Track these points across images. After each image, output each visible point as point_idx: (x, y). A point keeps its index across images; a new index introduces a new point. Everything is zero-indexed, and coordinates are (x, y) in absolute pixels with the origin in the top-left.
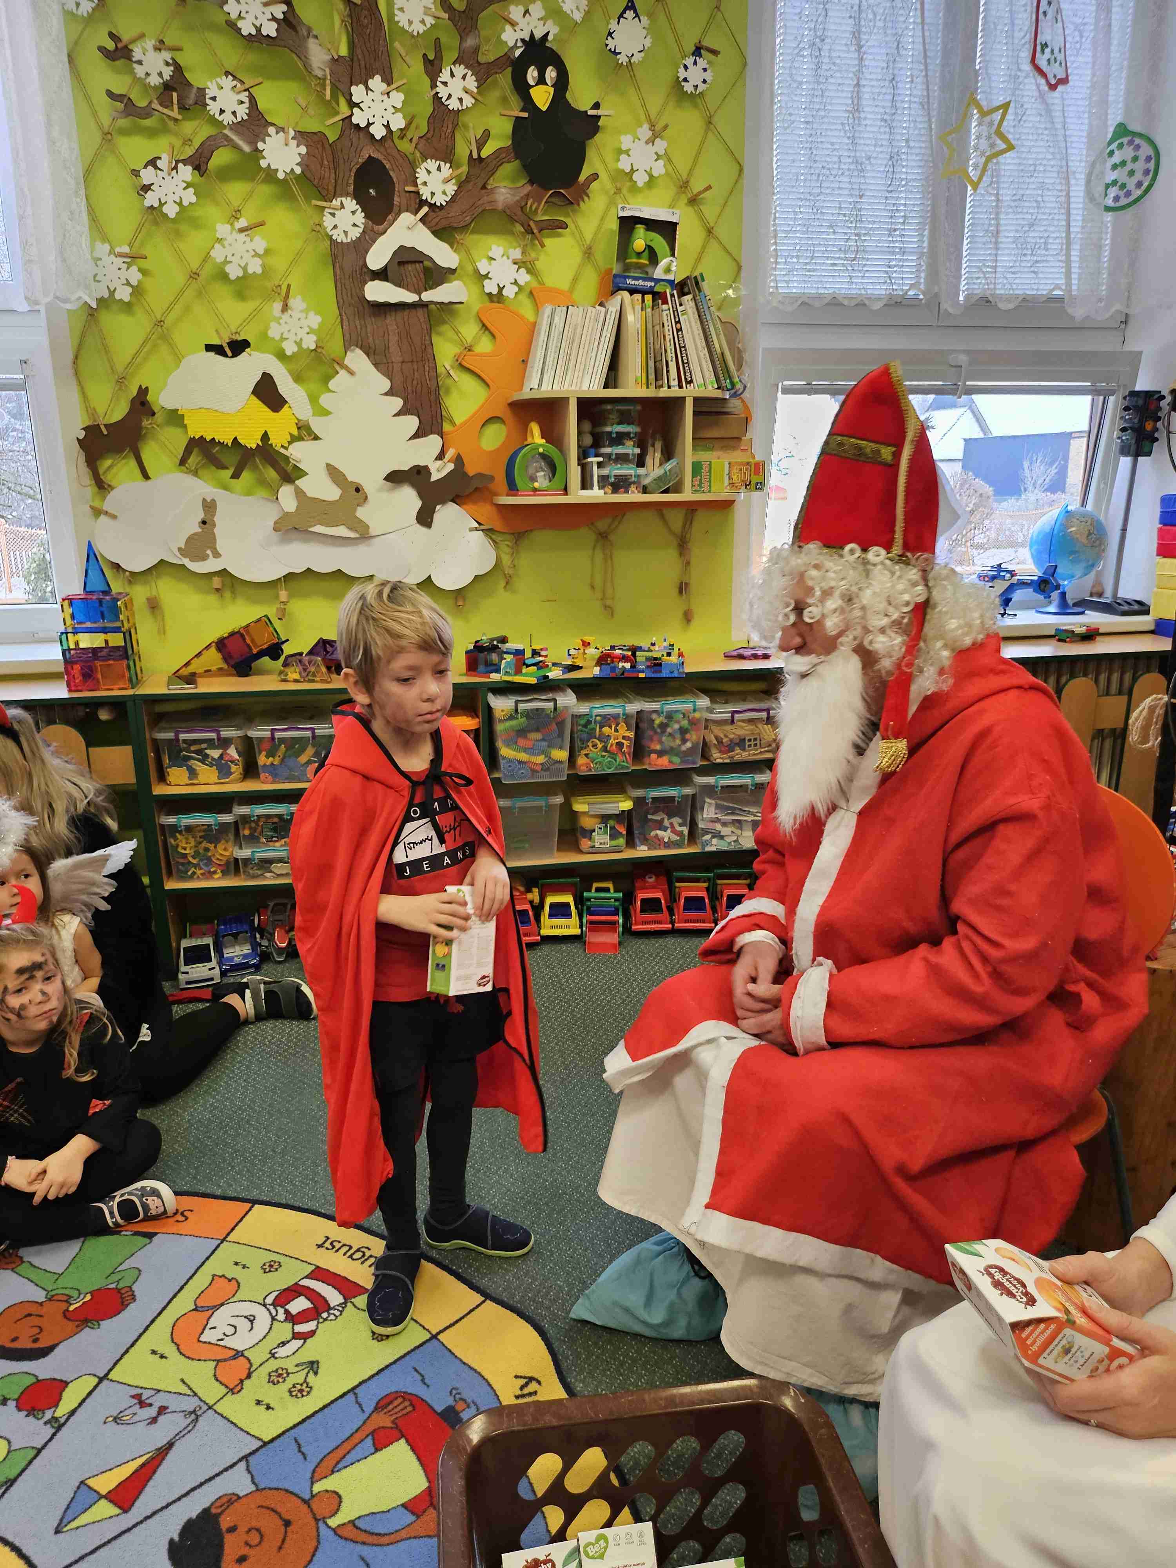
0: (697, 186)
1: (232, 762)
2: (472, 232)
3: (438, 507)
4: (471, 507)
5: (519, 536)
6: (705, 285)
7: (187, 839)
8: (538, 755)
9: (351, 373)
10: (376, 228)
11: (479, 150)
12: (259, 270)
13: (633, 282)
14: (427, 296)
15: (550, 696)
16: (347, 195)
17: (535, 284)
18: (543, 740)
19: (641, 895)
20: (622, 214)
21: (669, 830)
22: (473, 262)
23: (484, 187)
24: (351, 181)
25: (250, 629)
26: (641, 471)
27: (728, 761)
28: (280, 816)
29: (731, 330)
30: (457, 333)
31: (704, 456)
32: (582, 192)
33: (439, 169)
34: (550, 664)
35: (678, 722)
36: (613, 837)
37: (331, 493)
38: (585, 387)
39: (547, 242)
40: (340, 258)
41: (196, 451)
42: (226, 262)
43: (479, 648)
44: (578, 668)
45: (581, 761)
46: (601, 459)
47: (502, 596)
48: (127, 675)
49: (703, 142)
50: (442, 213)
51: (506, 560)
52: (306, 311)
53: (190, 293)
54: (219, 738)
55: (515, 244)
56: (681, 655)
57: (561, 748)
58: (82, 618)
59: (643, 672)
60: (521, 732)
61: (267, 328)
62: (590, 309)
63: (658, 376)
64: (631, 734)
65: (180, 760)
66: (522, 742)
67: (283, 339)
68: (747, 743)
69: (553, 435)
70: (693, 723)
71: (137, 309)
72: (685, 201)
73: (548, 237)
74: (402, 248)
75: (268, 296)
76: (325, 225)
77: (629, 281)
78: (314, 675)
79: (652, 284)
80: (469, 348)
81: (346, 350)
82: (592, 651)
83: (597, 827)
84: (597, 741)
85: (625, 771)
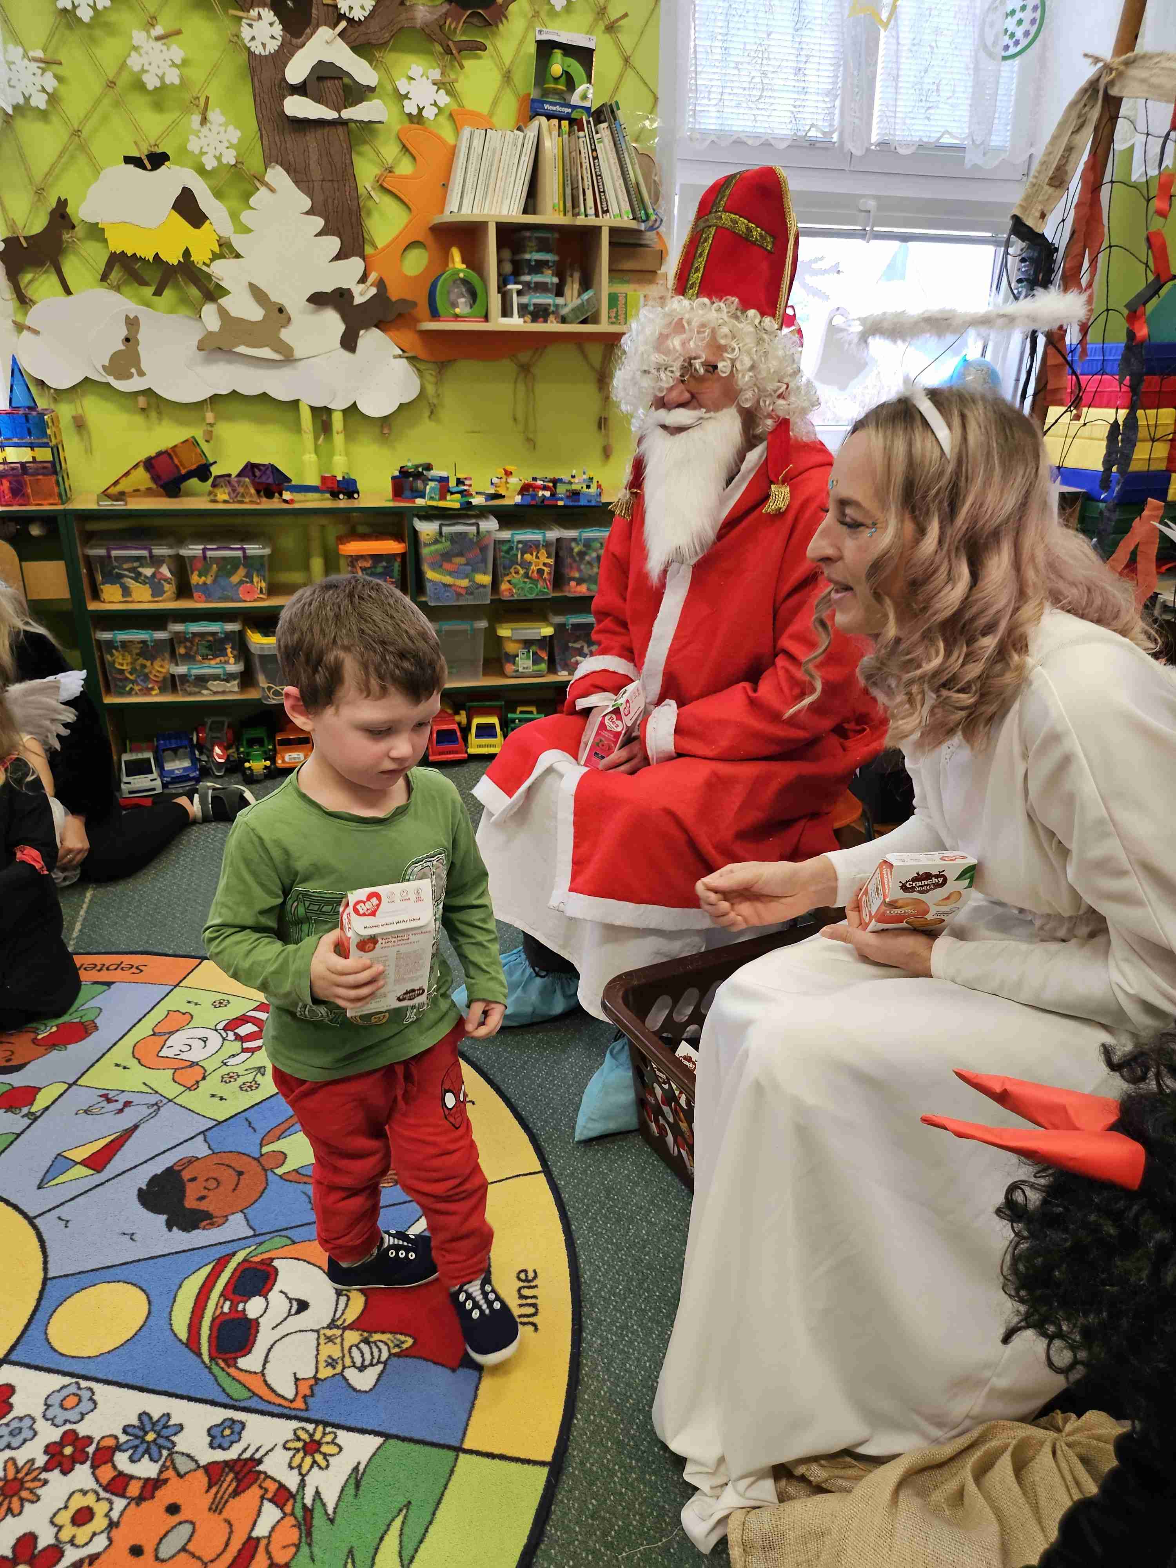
0: (614, 13)
1: (165, 580)
2: (392, 50)
3: (362, 332)
4: (393, 333)
5: (442, 366)
6: (620, 114)
7: (123, 655)
8: (463, 578)
9: (272, 190)
10: (294, 41)
12: (177, 81)
13: (550, 108)
14: (347, 114)
15: (473, 521)
16: (264, 5)
17: (455, 107)
18: (467, 564)
20: (539, 38)
22: (392, 82)
23: (402, 3)
25: (177, 449)
26: (560, 301)
28: (214, 634)
29: (647, 160)
30: (378, 153)
31: (621, 288)
32: (501, 13)
34: (473, 493)
35: (595, 550)
36: (535, 662)
37: (254, 313)
38: (505, 212)
39: (467, 63)
40: (259, 70)
41: (117, 266)
42: (144, 71)
43: (404, 473)
44: (500, 496)
45: (504, 586)
46: (520, 287)
47: (426, 427)
50: (362, 29)
51: (430, 389)
52: (226, 125)
53: (106, 102)
54: (151, 556)
55: (435, 64)
56: (599, 486)
57: (484, 573)
58: (9, 435)
59: (562, 499)
60: (446, 556)
61: (188, 140)
62: (509, 133)
63: (574, 202)
64: (551, 561)
65: (113, 577)
66: (446, 565)
67: (203, 153)
69: (474, 261)
71: (54, 119)
72: (603, 28)
73: (466, 58)
74: (320, 61)
75: (186, 110)
76: (243, 35)
77: (546, 106)
78: (243, 496)
79: (570, 110)
80: (390, 171)
81: (266, 166)
82: (514, 481)
83: (520, 652)
84: (519, 568)
85: (545, 597)
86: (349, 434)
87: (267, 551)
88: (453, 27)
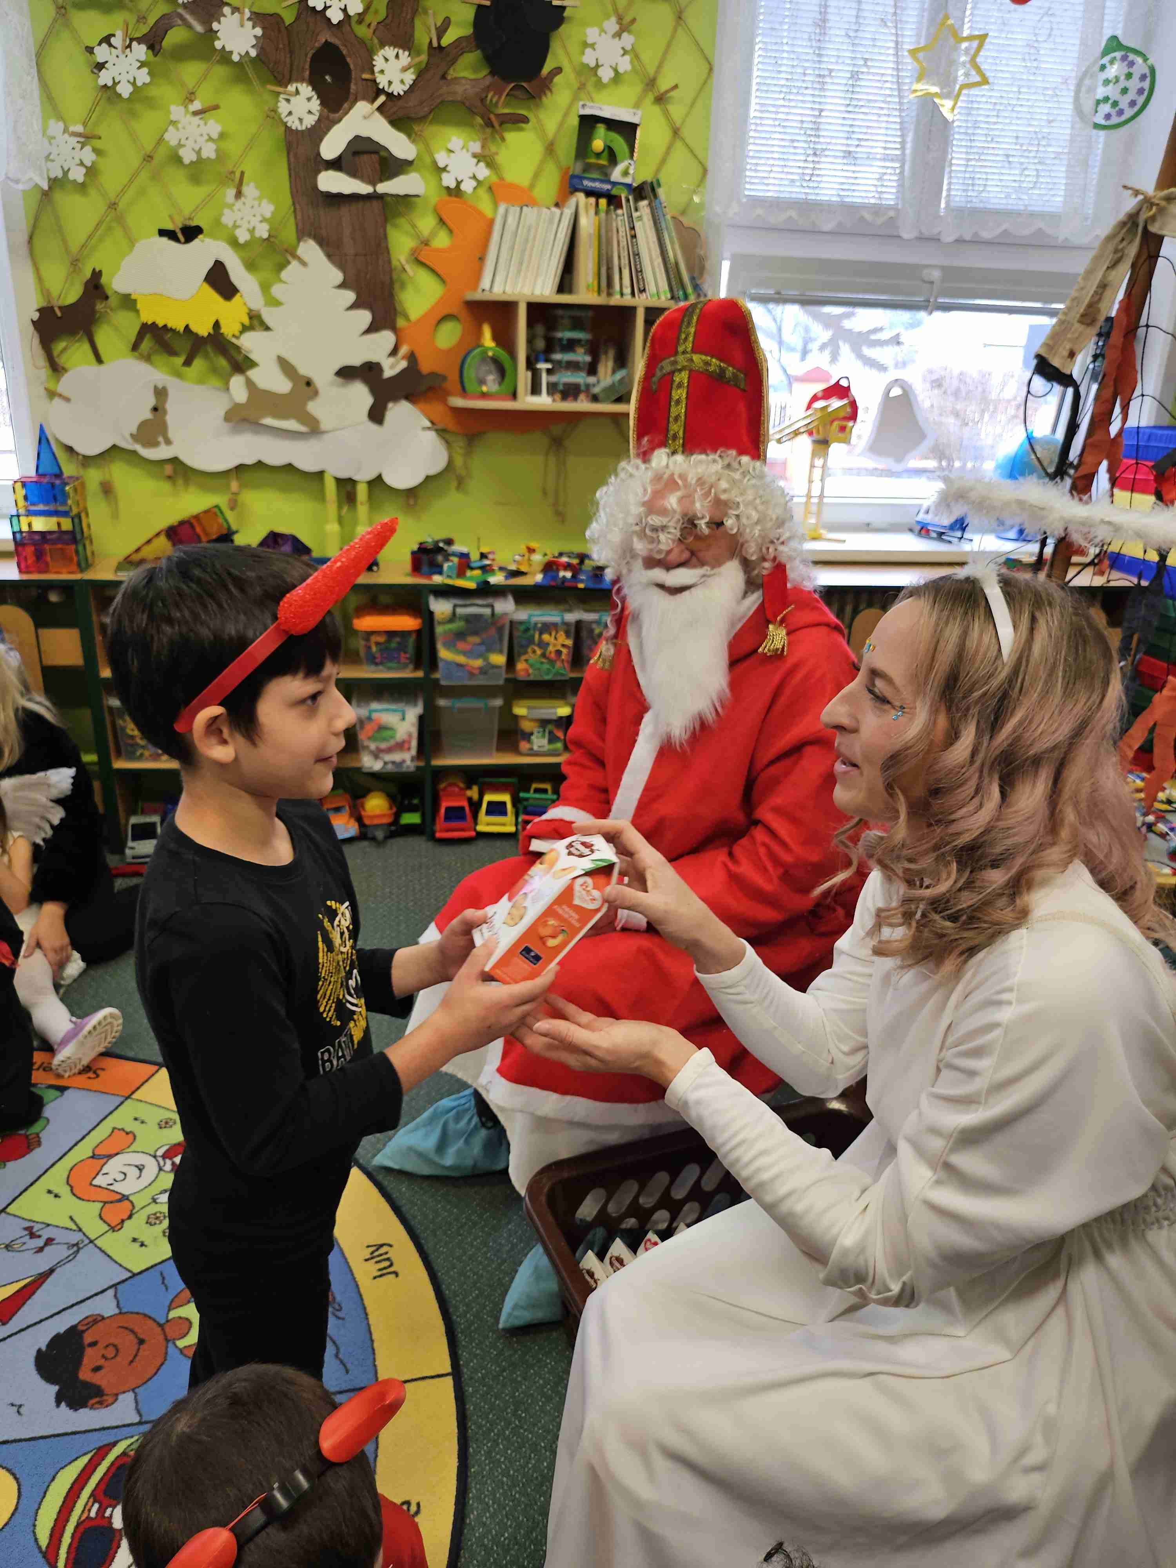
0: (663, 85)
2: (431, 123)
3: (390, 405)
4: (424, 405)
5: (472, 438)
6: (661, 192)
8: (477, 658)
9: (304, 264)
10: (332, 116)
11: (439, 38)
12: (213, 156)
13: (590, 184)
14: (383, 188)
15: (490, 601)
16: (302, 80)
17: (494, 179)
18: (482, 644)
20: (583, 112)
22: (431, 155)
23: (443, 77)
24: (307, 66)
25: (200, 518)
26: (592, 380)
29: (694, 236)
30: (414, 226)
32: (545, 86)
33: (397, 56)
34: (496, 568)
36: (550, 741)
37: (282, 385)
38: (537, 292)
39: (508, 136)
40: (295, 146)
41: (148, 337)
42: (180, 145)
43: (424, 549)
44: (523, 574)
45: (520, 666)
46: (549, 366)
47: (453, 498)
48: (75, 559)
50: (400, 103)
51: (459, 461)
53: (144, 175)
55: (475, 137)
57: (501, 652)
58: (36, 499)
59: (583, 580)
60: (460, 635)
61: (221, 215)
62: (545, 210)
63: (609, 282)
64: (569, 642)
66: (461, 645)
67: (236, 226)
69: (505, 339)
71: (93, 192)
72: (651, 100)
73: (509, 132)
74: (357, 138)
75: (222, 183)
76: (280, 110)
77: (586, 182)
79: (608, 187)
80: (426, 243)
81: (299, 239)
82: (537, 558)
83: (535, 730)
84: (536, 648)
85: (563, 678)
86: (374, 505)
88: (494, 100)
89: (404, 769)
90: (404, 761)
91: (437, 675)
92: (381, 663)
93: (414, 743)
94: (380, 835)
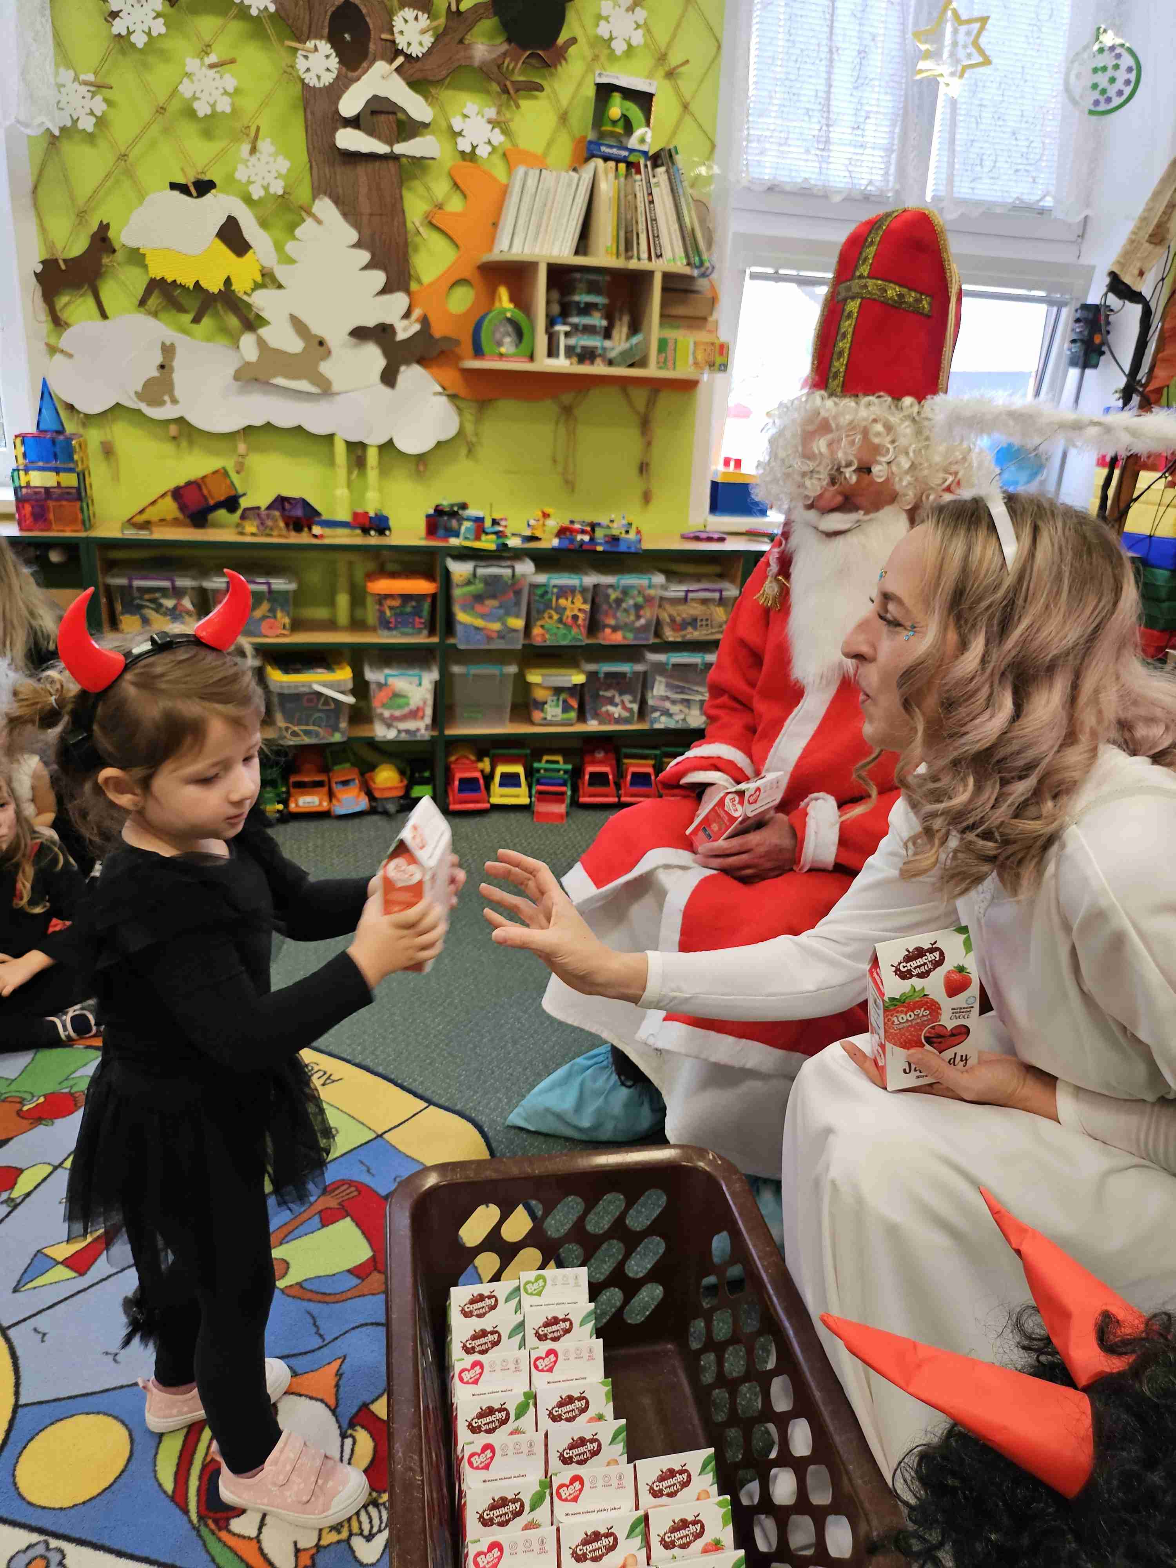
0: (674, 59)
1: (186, 613)
2: (447, 88)
3: (403, 368)
4: (435, 370)
5: (482, 404)
6: (679, 159)
8: (495, 621)
9: (319, 222)
10: (350, 74)
11: (458, 4)
12: (228, 110)
13: (607, 150)
14: (400, 148)
15: (509, 563)
16: (322, 37)
17: (508, 146)
18: (500, 607)
19: (590, 769)
20: (599, 81)
21: (619, 707)
22: (447, 120)
23: (461, 41)
24: (326, 23)
25: (206, 479)
26: (608, 344)
27: (679, 640)
29: (702, 206)
30: (428, 189)
31: (671, 334)
32: (560, 55)
33: (416, 18)
34: (509, 535)
35: (633, 598)
36: (564, 711)
37: (294, 345)
38: (556, 253)
39: (523, 103)
40: (312, 102)
41: (156, 293)
42: (195, 98)
43: (439, 511)
44: (537, 539)
45: (536, 631)
46: (568, 328)
47: (463, 465)
48: (80, 516)
49: (682, 16)
50: (418, 65)
51: (469, 428)
53: (156, 128)
54: (174, 588)
55: (490, 103)
56: (638, 532)
57: (517, 616)
58: (35, 456)
59: (600, 544)
60: (479, 598)
61: (235, 170)
62: (564, 174)
63: (628, 245)
64: (587, 607)
65: (133, 608)
66: (479, 608)
67: (250, 182)
68: (699, 623)
69: (521, 300)
70: (649, 600)
71: (101, 141)
72: (664, 73)
73: (522, 99)
74: (375, 97)
75: (236, 137)
76: (298, 67)
77: (603, 149)
78: (271, 529)
79: (626, 153)
80: (440, 207)
81: (314, 198)
82: (553, 524)
83: (549, 699)
84: (553, 612)
85: (579, 644)
86: (384, 471)
87: (292, 586)
88: (511, 67)
89: (419, 738)
90: (418, 730)
91: (451, 641)
92: (395, 628)
93: (429, 711)
94: (392, 808)
